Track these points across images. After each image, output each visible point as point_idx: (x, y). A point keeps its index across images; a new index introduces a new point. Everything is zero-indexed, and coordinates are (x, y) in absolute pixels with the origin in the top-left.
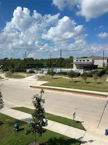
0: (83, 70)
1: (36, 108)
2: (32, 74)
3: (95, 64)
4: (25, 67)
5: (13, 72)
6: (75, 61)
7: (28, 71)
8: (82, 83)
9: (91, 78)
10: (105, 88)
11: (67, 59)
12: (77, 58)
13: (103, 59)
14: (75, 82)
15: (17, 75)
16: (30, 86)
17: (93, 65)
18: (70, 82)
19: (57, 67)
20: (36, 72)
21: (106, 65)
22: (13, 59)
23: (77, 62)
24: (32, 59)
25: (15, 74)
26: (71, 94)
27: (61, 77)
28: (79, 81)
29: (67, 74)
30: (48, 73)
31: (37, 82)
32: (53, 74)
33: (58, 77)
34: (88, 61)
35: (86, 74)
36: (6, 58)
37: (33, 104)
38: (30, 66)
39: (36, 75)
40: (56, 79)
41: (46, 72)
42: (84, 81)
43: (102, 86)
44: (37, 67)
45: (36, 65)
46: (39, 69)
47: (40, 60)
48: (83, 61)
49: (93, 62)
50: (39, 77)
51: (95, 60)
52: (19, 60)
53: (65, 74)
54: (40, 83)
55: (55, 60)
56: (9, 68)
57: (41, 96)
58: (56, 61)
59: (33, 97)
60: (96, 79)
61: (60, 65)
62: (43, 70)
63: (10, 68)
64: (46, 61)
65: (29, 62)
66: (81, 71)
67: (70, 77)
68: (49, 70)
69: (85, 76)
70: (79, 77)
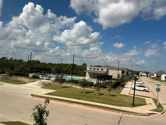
0: (96, 79)
1: (37, 122)
2: (36, 80)
3: (109, 74)
4: (28, 70)
5: (11, 75)
6: (88, 69)
7: (31, 75)
8: (95, 95)
9: (105, 89)
10: (119, 102)
11: (80, 66)
12: (91, 66)
13: (118, 69)
14: (87, 93)
15: (15, 80)
16: (32, 95)
17: (107, 75)
18: (82, 93)
19: (68, 74)
20: (41, 78)
21: (120, 77)
22: (13, 59)
23: (91, 70)
24: (38, 62)
25: (13, 78)
26: (81, 106)
27: (71, 85)
28: (92, 92)
29: (78, 83)
30: (57, 80)
31: (41, 90)
32: (62, 82)
33: (68, 85)
34: (102, 71)
35: (99, 84)
36: (4, 58)
37: (33, 116)
38: (34, 70)
39: (41, 81)
40: (65, 88)
41: (53, 79)
42: (97, 92)
43: (116, 99)
44: (43, 72)
45: (42, 69)
46: (45, 75)
47: (47, 63)
48: (97, 69)
49: (108, 72)
50: (44, 83)
51: (109, 70)
52: (21, 61)
53: (76, 82)
54: (44, 92)
55: (66, 65)
56: (6, 70)
57: (45, 107)
58: (68, 67)
59: (35, 108)
60: (110, 90)
61: (71, 72)
62: (51, 75)
63: (8, 71)
64: (55, 66)
65: (34, 65)
66: (95, 81)
67: (82, 87)
68: (58, 77)
69: (98, 86)
70: (92, 87)
